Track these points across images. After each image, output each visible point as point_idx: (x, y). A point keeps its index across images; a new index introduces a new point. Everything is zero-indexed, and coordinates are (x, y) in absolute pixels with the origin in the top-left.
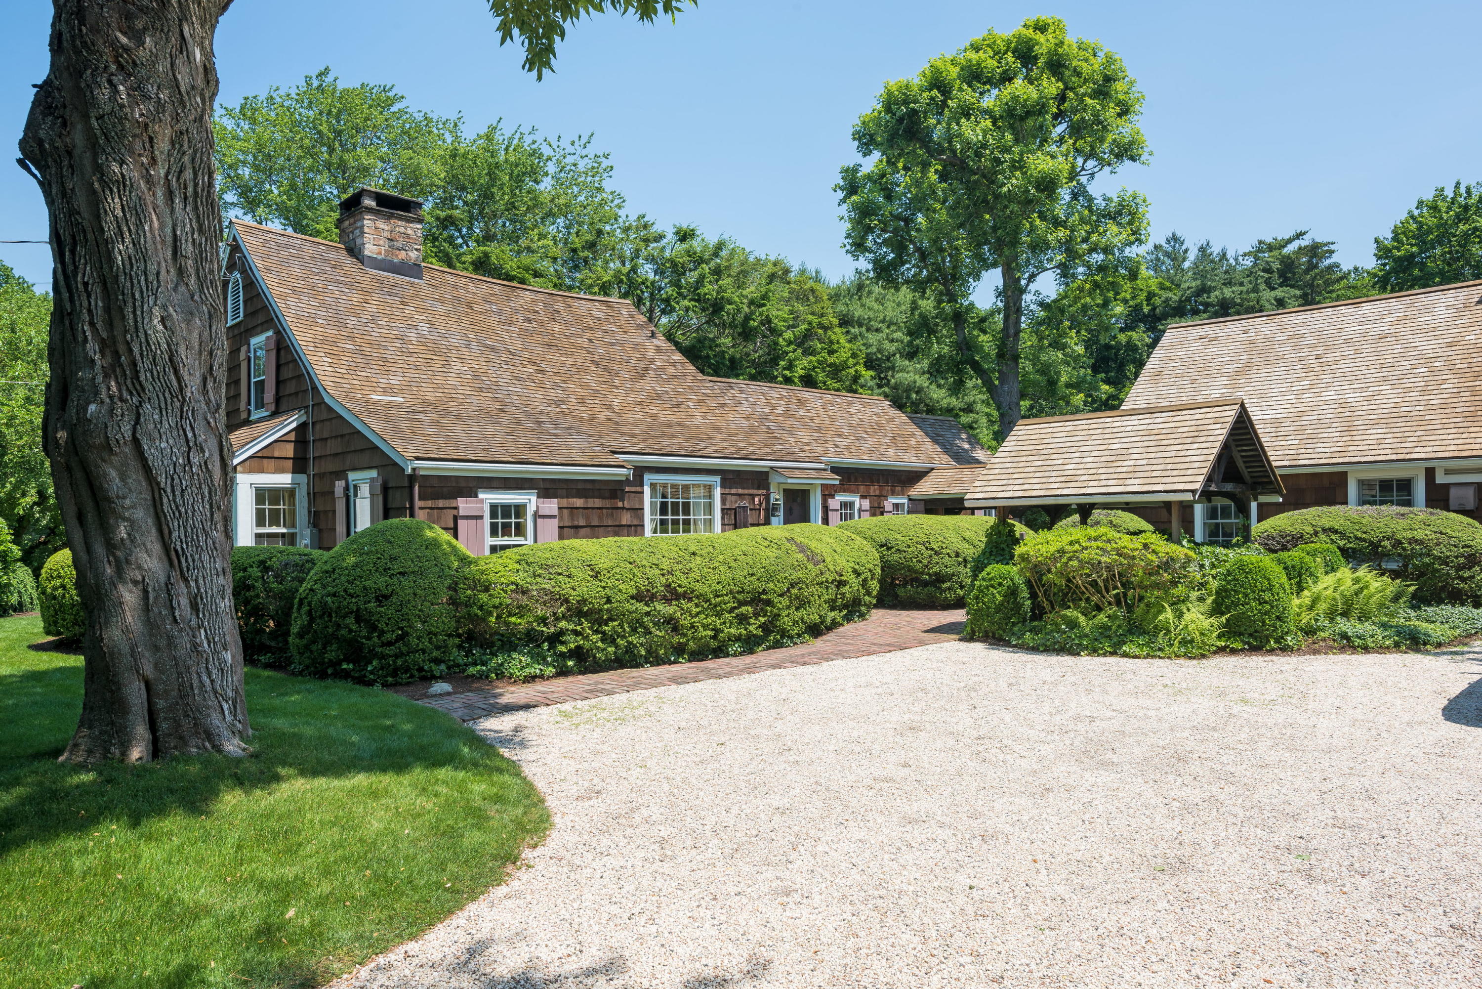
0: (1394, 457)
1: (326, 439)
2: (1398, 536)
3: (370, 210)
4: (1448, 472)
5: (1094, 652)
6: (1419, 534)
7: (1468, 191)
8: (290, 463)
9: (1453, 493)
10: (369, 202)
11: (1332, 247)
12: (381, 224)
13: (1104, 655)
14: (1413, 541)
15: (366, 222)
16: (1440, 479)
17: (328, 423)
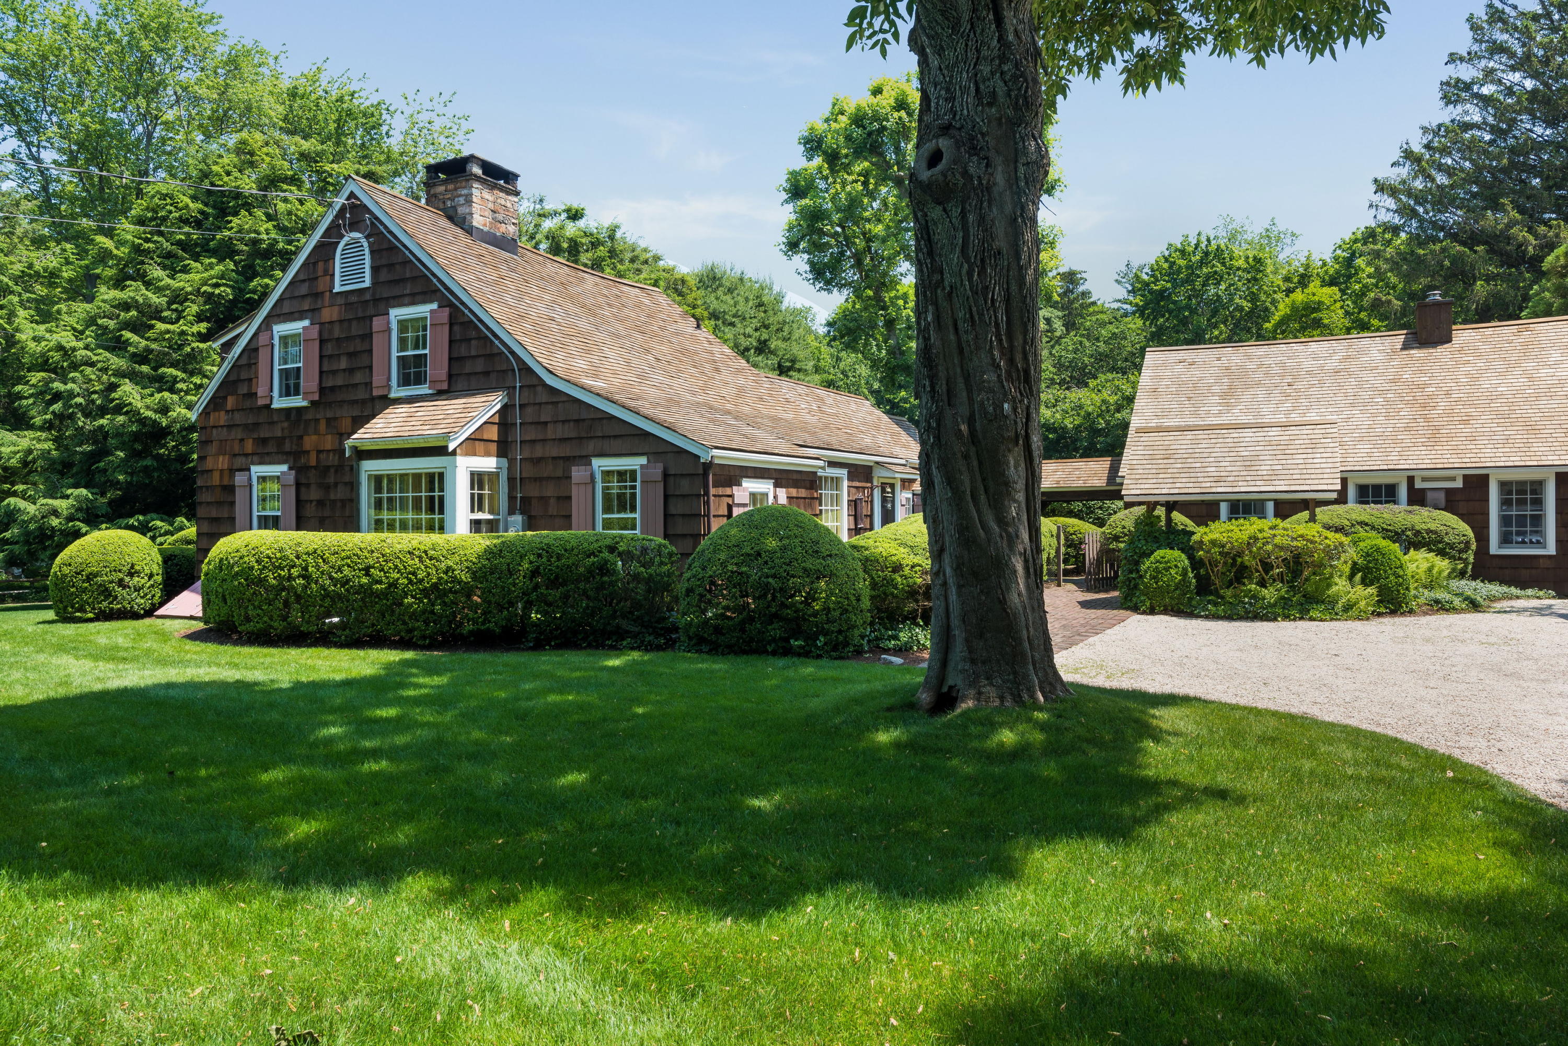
0: (1385, 467)
1: (546, 423)
2: (1417, 528)
3: (477, 178)
4: (1424, 479)
5: (1286, 617)
6: (1432, 526)
7: (1208, 240)
8: (493, 447)
9: (1429, 495)
10: (477, 170)
11: (1084, 275)
12: (487, 195)
13: (1294, 620)
14: (1429, 531)
15: (474, 190)
16: (1418, 485)
17: (550, 406)
